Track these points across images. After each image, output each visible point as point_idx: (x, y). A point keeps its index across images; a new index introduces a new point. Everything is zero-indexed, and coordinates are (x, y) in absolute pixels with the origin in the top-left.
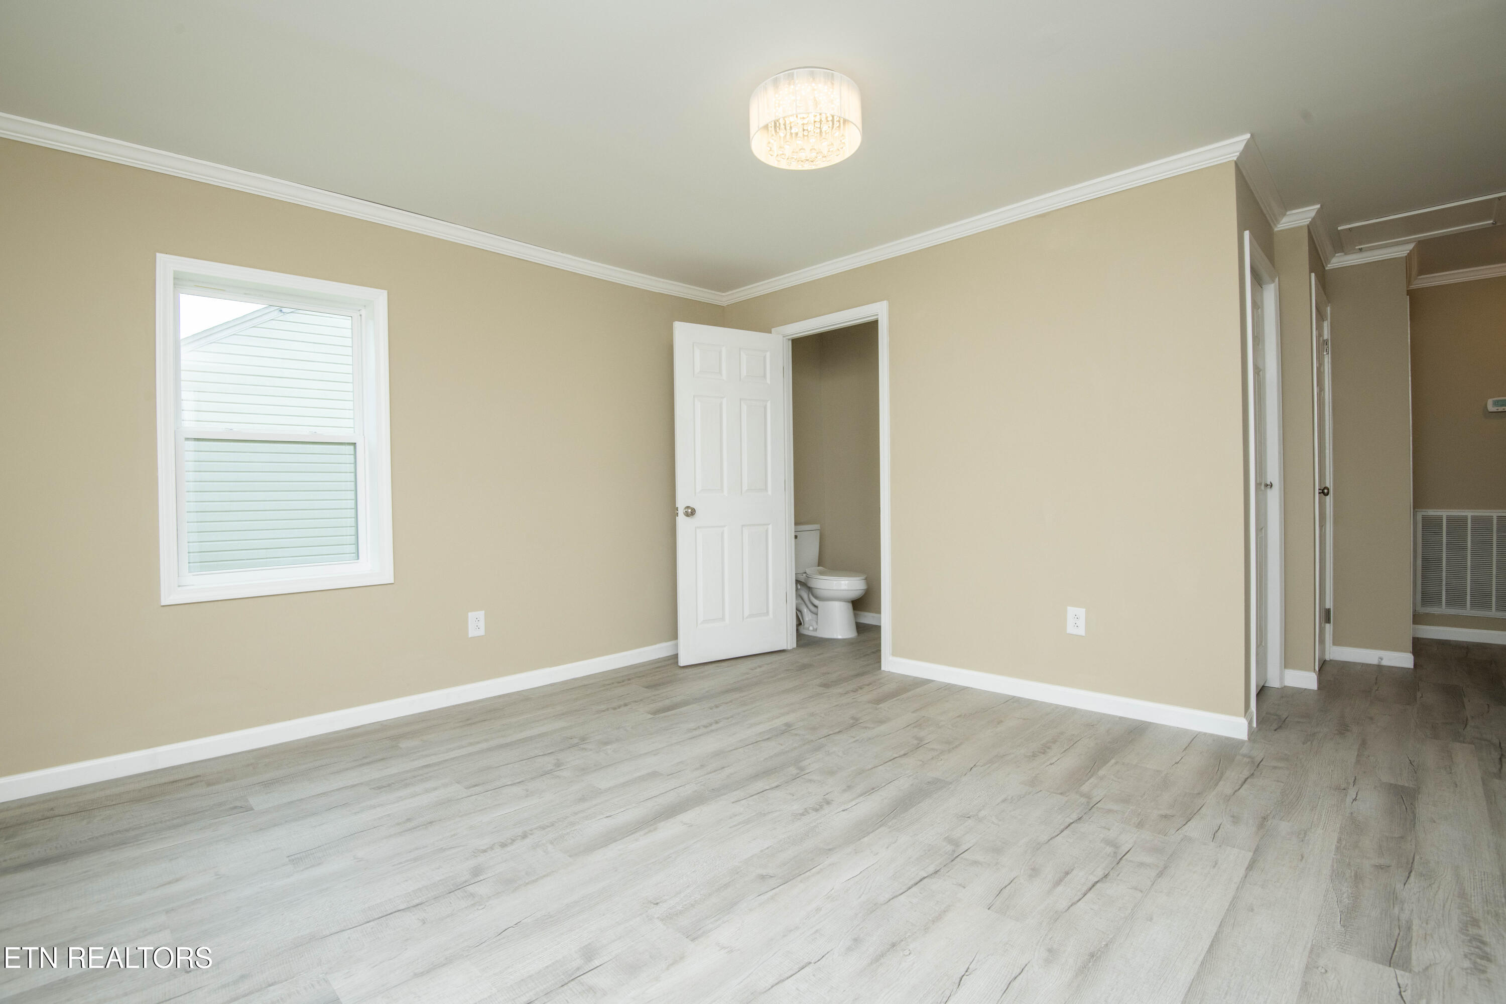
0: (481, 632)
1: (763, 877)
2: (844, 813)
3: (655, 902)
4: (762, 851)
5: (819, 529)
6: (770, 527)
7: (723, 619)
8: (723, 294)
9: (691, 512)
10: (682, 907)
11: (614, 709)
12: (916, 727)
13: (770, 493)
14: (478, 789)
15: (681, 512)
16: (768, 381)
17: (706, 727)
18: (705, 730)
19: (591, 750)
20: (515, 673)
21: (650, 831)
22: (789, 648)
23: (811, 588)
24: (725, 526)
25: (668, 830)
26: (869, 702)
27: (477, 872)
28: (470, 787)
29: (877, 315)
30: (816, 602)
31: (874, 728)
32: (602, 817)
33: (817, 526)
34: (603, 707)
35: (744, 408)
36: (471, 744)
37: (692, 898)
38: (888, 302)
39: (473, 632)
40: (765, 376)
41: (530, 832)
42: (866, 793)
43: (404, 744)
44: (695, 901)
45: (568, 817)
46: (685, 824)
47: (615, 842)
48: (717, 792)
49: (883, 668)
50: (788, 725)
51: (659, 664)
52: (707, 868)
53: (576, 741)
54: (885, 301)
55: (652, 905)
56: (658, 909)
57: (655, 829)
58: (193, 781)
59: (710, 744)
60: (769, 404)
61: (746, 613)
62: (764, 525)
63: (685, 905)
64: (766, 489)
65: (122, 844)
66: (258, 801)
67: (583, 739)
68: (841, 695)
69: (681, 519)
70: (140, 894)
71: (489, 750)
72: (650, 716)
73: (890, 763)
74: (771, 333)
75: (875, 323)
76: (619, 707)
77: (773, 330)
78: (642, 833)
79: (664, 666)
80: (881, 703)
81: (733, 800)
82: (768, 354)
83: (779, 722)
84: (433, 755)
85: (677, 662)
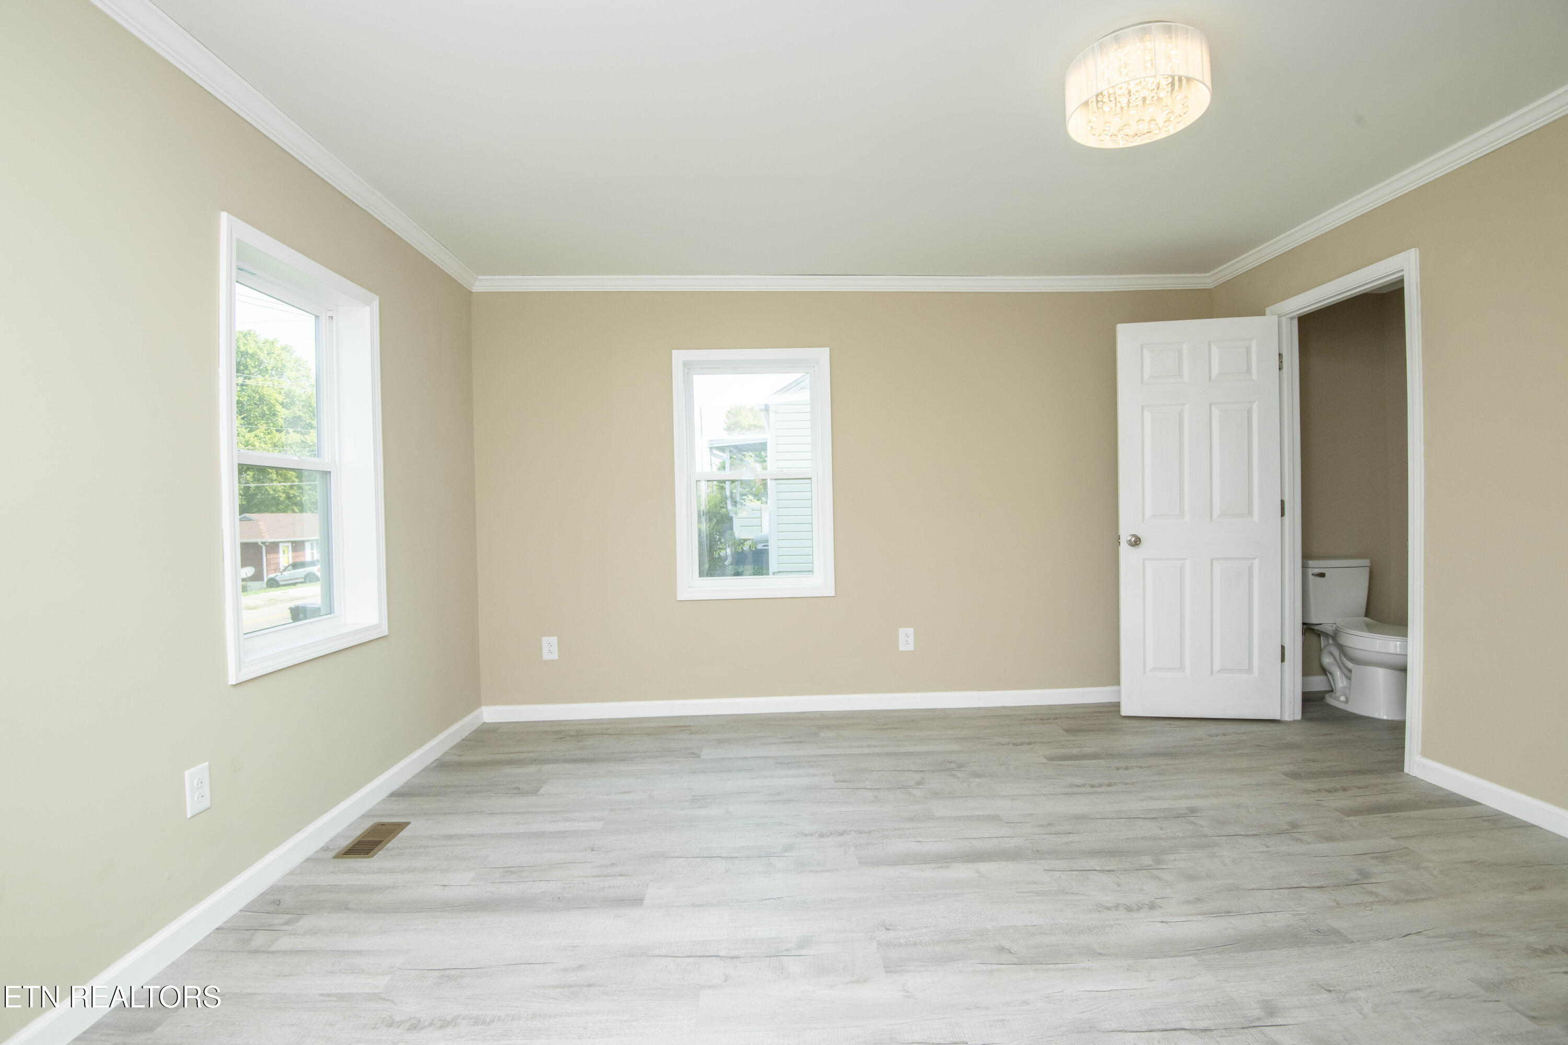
0: (911, 647)
1: (1001, 949)
2: (1160, 925)
3: (888, 928)
4: (1026, 926)
5: (1369, 565)
6: (1256, 563)
7: (1181, 668)
8: (1207, 275)
9: (1136, 542)
10: (905, 942)
11: (1015, 745)
12: (1377, 858)
13: (1256, 517)
14: (844, 785)
15: (1123, 542)
16: (1255, 377)
17: (1092, 786)
18: (1088, 789)
19: (959, 778)
20: (942, 690)
21: (941, 867)
22: (1287, 717)
23: (1342, 645)
24: (1185, 559)
25: (962, 872)
26: (1336, 810)
27: (788, 848)
28: (839, 782)
29: (1403, 270)
30: (1350, 665)
31: (1309, 843)
32: (912, 839)
33: (1366, 562)
34: (1006, 740)
35: (1215, 412)
36: (870, 746)
37: (922, 938)
38: (1417, 249)
39: (903, 647)
40: (1249, 371)
41: (849, 832)
42: (1213, 914)
43: (825, 734)
44: (921, 942)
45: (886, 830)
46: (978, 873)
47: (903, 864)
48: (1038, 854)
49: (1406, 770)
50: (1193, 810)
51: (1099, 710)
52: (959, 919)
53: (953, 766)
54: (1413, 250)
55: (884, 929)
56: (885, 934)
57: (947, 867)
58: (685, 728)
59: (1081, 805)
60: (1255, 406)
61: (1217, 667)
62: (1248, 559)
63: (910, 941)
64: (1250, 513)
65: (623, 760)
66: (708, 753)
67: (961, 766)
68: (1307, 791)
69: (1124, 549)
70: (607, 795)
71: (878, 755)
72: (1045, 761)
73: (1286, 891)
74: (1264, 314)
75: (1401, 281)
76: (1021, 744)
77: (1267, 310)
78: (933, 866)
79: (1105, 712)
80: (1351, 816)
81: (1047, 868)
82: (1254, 344)
83: (1183, 804)
84: (835, 747)
85: (1119, 711)
